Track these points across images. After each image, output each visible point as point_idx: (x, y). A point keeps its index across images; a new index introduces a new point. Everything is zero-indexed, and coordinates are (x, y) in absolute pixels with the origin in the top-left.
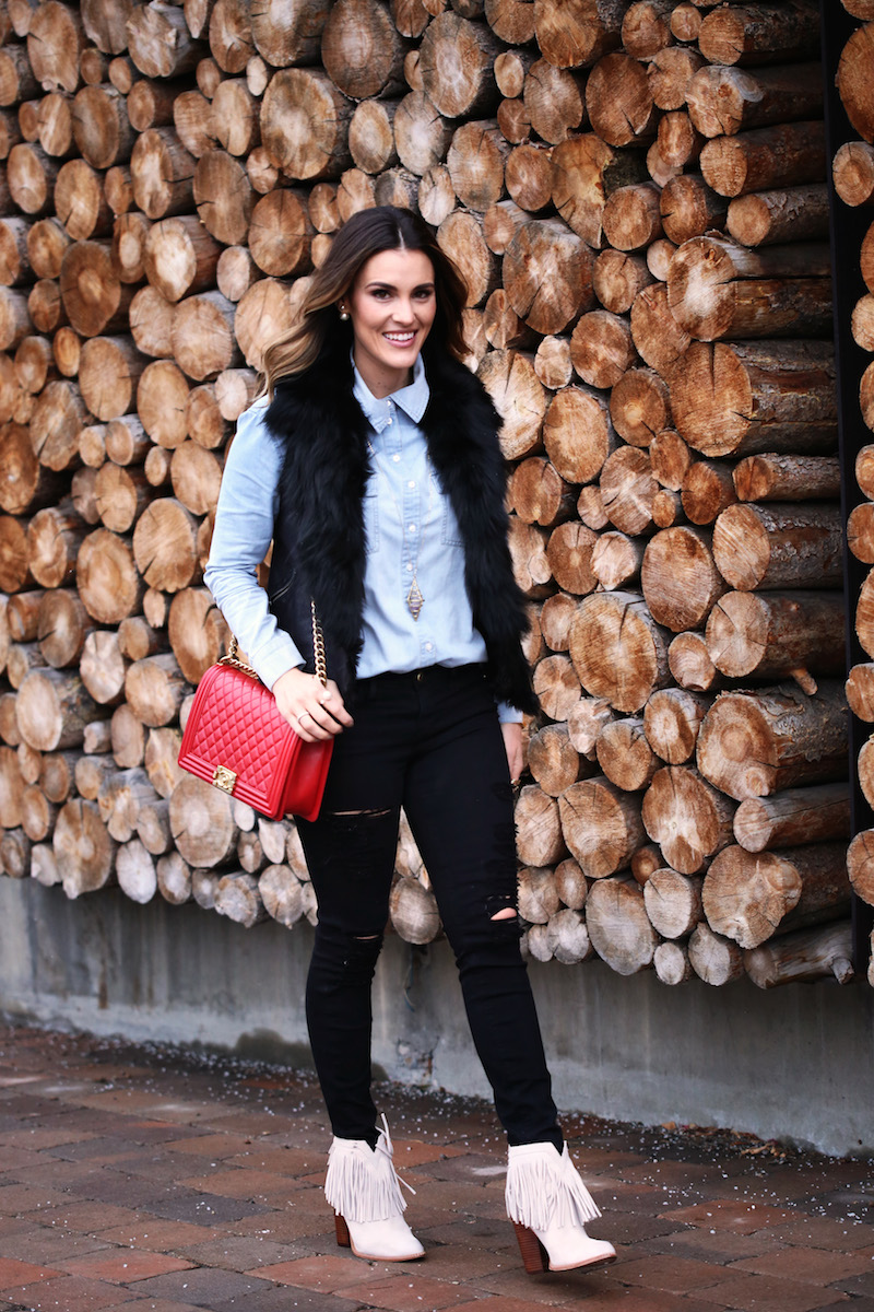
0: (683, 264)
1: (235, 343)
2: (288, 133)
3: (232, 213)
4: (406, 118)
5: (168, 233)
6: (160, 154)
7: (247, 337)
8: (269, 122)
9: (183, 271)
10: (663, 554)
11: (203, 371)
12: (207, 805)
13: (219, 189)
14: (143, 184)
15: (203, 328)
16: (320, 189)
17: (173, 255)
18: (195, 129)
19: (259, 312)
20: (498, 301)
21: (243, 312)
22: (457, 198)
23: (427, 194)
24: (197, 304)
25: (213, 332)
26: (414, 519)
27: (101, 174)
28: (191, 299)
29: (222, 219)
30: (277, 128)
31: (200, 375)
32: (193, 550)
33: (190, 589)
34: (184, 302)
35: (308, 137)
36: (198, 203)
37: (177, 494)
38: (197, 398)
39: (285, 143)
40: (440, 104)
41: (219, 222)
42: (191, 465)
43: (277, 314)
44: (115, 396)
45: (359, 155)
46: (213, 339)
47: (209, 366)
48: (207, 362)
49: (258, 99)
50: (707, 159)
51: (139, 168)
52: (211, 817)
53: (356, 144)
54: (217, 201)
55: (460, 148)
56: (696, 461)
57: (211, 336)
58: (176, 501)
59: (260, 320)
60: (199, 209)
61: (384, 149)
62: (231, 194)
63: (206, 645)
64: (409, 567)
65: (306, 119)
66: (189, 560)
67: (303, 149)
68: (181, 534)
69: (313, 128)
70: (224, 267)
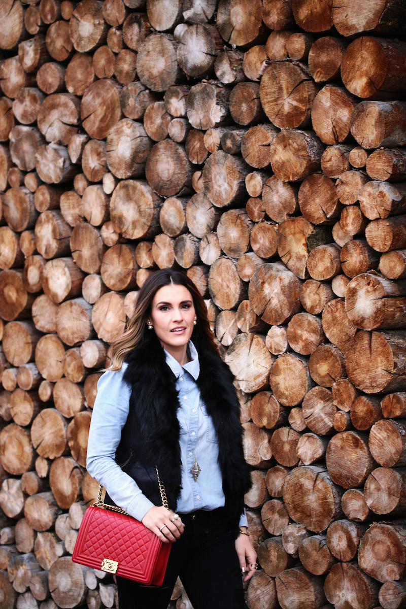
0: (354, 288)
1: (92, 326)
2: (125, 214)
3: (92, 257)
4: (193, 207)
5: (56, 266)
6: (52, 224)
7: (99, 323)
8: (115, 208)
9: (64, 287)
10: (339, 446)
11: (73, 341)
12: (70, 574)
13: (85, 244)
14: (42, 241)
15: (74, 318)
16: (142, 244)
17: (58, 278)
18: (72, 211)
19: (106, 310)
20: (245, 307)
21: (97, 309)
22: (221, 250)
23: (204, 248)
24: (71, 305)
25: (80, 320)
26: (194, 429)
27: (18, 234)
28: (68, 302)
29: (86, 260)
30: (119, 211)
31: (71, 343)
32: (65, 437)
33: (62, 458)
34: (64, 304)
35: (137, 216)
36: (72, 251)
37: (57, 406)
38: (70, 355)
39: (123, 219)
40: (214, 200)
41: (84, 261)
42: (65, 391)
43: (116, 311)
44: (22, 353)
45: (165, 226)
46: (80, 324)
47: (77, 338)
48: (75, 336)
49: (109, 196)
50: (370, 231)
51: (40, 232)
52: (72, 581)
53: (164, 221)
54: (83, 250)
55: (225, 224)
56: (359, 396)
57: (78, 322)
58: (55, 410)
59: (106, 315)
60: (73, 254)
61: (180, 224)
62: (92, 246)
63: (71, 488)
64: (191, 454)
65: (136, 207)
66: (62, 442)
67: (134, 224)
68: (58, 428)
69: (140, 212)
70: (86, 285)
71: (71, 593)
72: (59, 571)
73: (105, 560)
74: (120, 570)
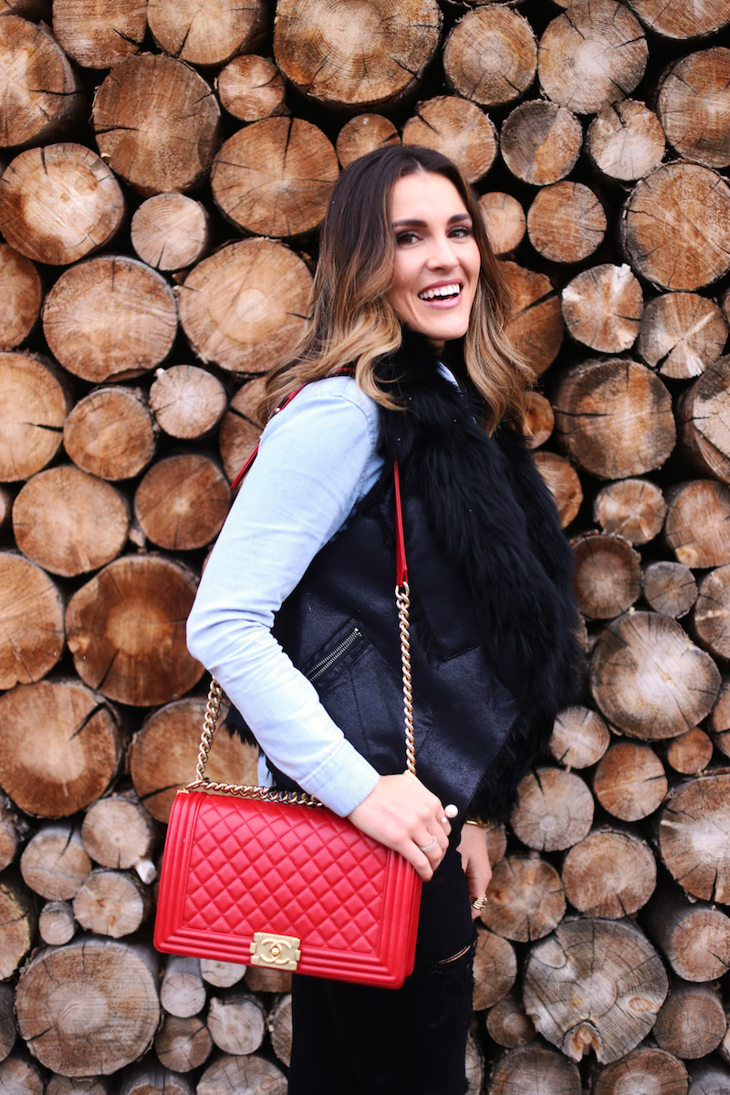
1: (179, 323)
2: (331, 35)
3: (176, 145)
4: (570, 34)
5: (59, 164)
7: (206, 321)
8: (294, 19)
11: (107, 367)
12: (103, 989)
13: (152, 110)
15: (118, 305)
16: (366, 120)
17: (65, 198)
18: (99, 24)
19: (237, 285)
21: (200, 285)
22: (668, 145)
23: (606, 139)
24: (115, 269)
25: (140, 312)
28: (103, 261)
29: (150, 154)
30: (311, 27)
31: (97, 374)
32: (59, 627)
33: (45, 683)
34: (84, 266)
35: (372, 44)
36: (97, 129)
37: (23, 546)
38: (101, 406)
39: (323, 50)
40: (659, 18)
41: (141, 157)
42: (61, 504)
43: (278, 290)
45: (463, 75)
46: (138, 321)
47: (118, 361)
48: (116, 353)
52: (110, 1006)
53: (460, 64)
54: (143, 127)
55: (692, 79)
57: (134, 317)
58: (17, 557)
59: (234, 301)
60: (98, 138)
61: (519, 72)
62: (178, 117)
63: (83, 762)
65: (376, 20)
66: (50, 642)
67: (363, 66)
68: (34, 604)
69: (387, 33)
70: (146, 221)
71: (109, 1036)
72: (59, 985)
73: (258, 935)
74: (306, 959)
